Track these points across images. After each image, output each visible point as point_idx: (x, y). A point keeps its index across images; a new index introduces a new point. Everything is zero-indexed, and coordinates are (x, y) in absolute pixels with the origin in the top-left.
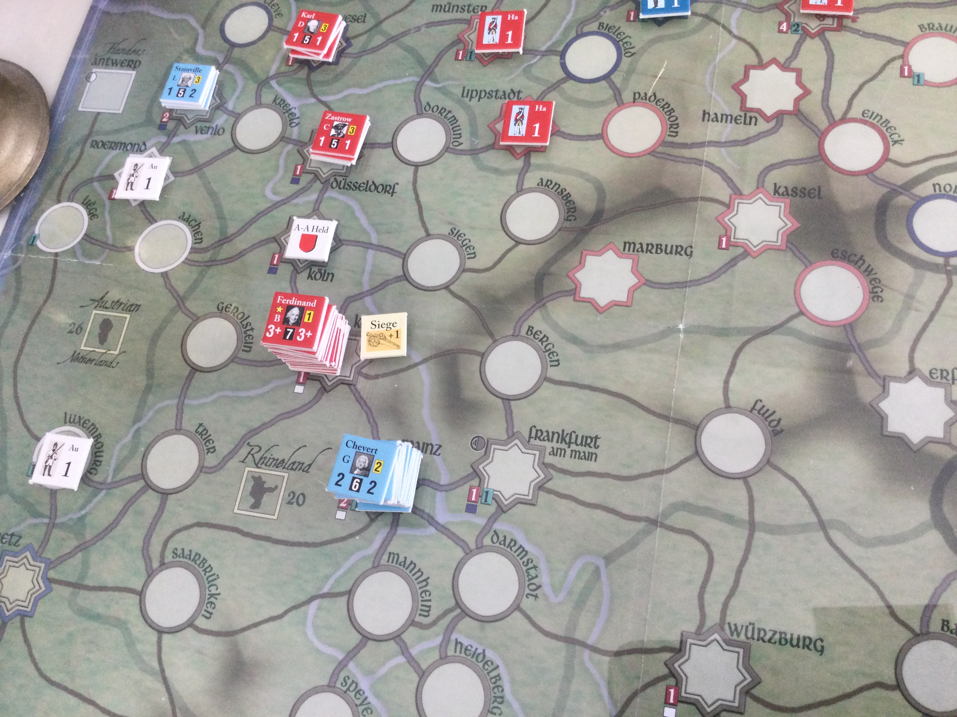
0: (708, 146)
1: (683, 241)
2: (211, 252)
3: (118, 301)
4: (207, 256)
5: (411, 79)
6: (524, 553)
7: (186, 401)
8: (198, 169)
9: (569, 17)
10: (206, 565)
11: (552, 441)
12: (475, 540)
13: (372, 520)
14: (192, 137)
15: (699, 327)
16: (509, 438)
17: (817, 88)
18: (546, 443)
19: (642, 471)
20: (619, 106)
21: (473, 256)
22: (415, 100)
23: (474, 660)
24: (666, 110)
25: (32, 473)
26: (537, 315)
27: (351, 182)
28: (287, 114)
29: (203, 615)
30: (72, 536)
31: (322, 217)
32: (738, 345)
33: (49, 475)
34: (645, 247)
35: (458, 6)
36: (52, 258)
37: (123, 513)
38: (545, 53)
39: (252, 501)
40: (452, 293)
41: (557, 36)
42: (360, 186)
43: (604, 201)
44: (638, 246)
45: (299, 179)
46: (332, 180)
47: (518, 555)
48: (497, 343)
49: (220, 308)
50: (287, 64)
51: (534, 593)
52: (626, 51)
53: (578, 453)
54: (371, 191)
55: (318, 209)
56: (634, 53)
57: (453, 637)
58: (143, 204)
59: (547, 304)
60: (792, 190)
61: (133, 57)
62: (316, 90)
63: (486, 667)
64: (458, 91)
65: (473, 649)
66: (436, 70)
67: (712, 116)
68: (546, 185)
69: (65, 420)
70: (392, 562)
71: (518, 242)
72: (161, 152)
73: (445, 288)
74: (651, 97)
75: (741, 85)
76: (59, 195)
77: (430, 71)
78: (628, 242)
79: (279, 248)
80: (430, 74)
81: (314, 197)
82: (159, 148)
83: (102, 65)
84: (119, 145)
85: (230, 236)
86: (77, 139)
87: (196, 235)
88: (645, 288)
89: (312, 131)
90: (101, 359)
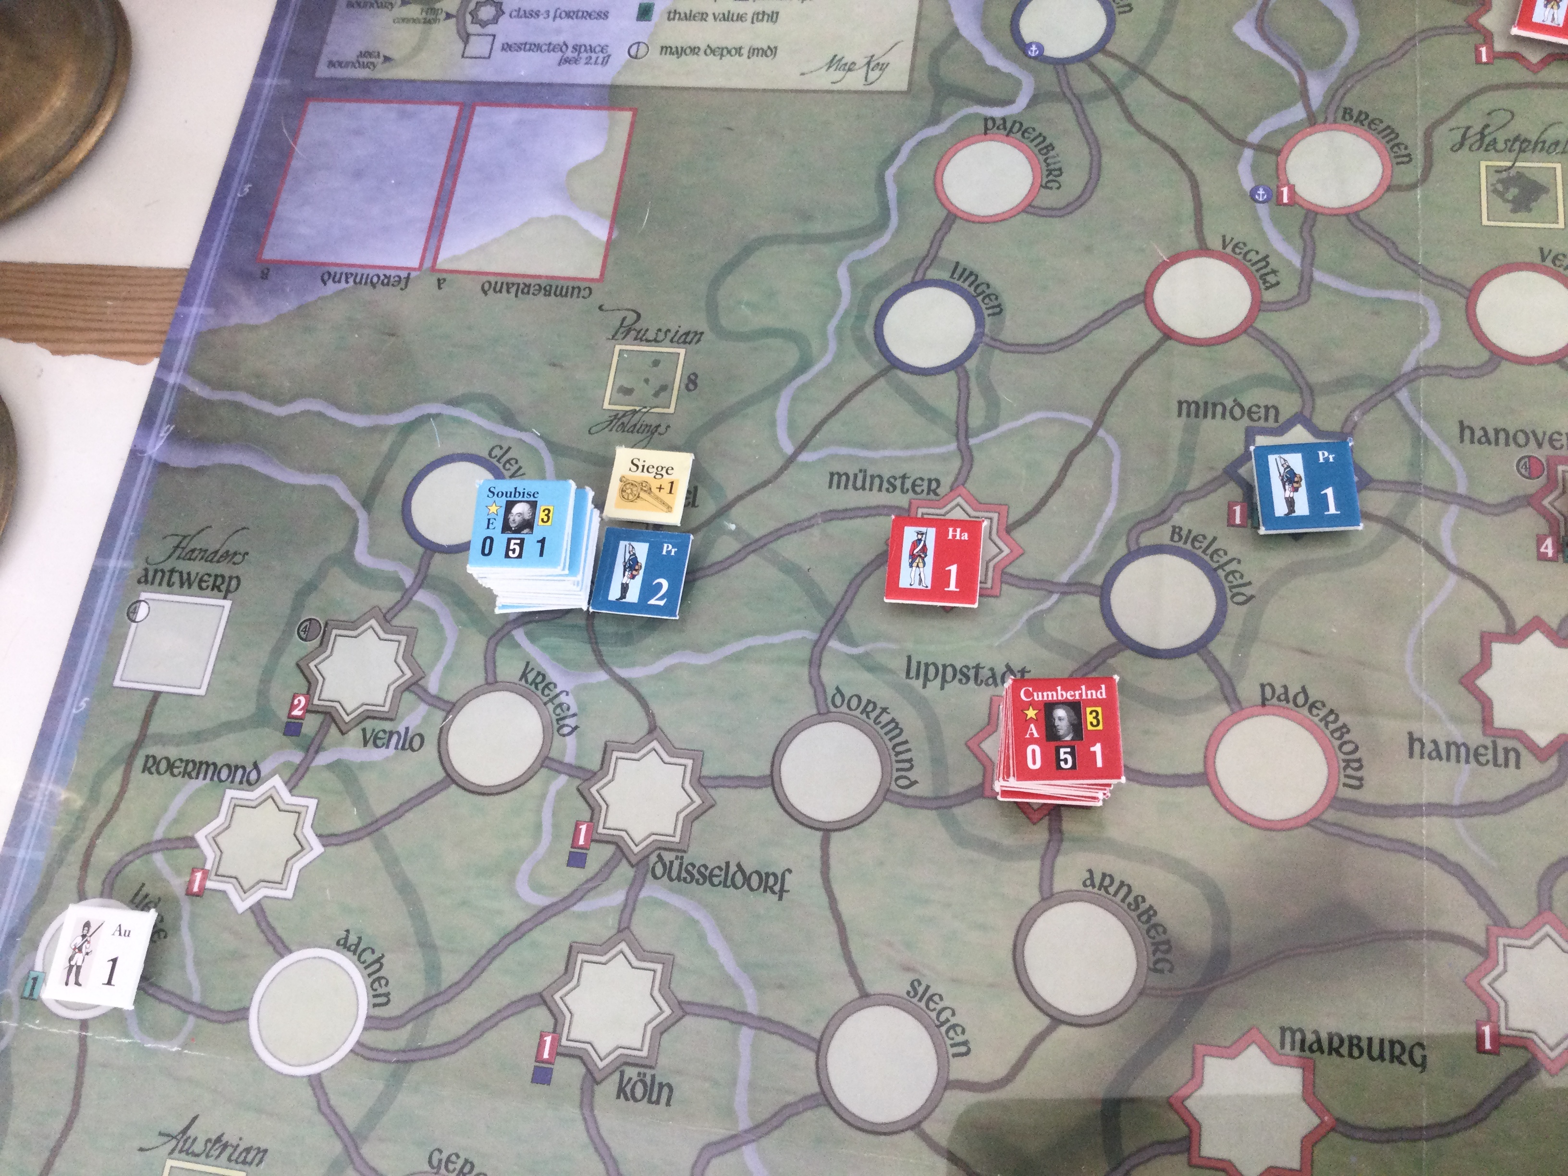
0: (1429, 815)
2: (409, 1027)
3: (219, 1140)
4: (400, 1038)
5: (799, 634)
8: (373, 827)
9: (1109, 510)
14: (354, 753)
20: (1233, 712)
21: (963, 1049)
22: (811, 682)
24: (1332, 727)
27: (694, 866)
28: (551, 706)
34: (1325, 1040)
35: (880, 477)
36: (76, 1032)
38: (1066, 589)
40: (925, 1138)
41: (1088, 553)
42: (712, 875)
43: (1227, 929)
44: (1310, 1039)
45: (585, 856)
46: (653, 858)
49: (435, 1162)
52: (1235, 590)
54: (736, 888)
55: (628, 928)
56: (1252, 597)
58: (261, 908)
59: (1133, 1172)
61: (222, 568)
62: (605, 654)
64: (899, 666)
66: (850, 617)
67: (1429, 746)
68: (1101, 885)
71: (1056, 1018)
72: (292, 786)
73: (912, 1128)
74: (1295, 697)
75: (1477, 678)
76: (82, 880)
77: (837, 617)
78: (1290, 1029)
79: (552, 1021)
80: (838, 624)
81: (618, 897)
82: (287, 777)
83: (160, 584)
84: (204, 767)
85: (445, 991)
86: (111, 751)
87: (376, 985)
88: (1335, 1138)
89: (606, 746)
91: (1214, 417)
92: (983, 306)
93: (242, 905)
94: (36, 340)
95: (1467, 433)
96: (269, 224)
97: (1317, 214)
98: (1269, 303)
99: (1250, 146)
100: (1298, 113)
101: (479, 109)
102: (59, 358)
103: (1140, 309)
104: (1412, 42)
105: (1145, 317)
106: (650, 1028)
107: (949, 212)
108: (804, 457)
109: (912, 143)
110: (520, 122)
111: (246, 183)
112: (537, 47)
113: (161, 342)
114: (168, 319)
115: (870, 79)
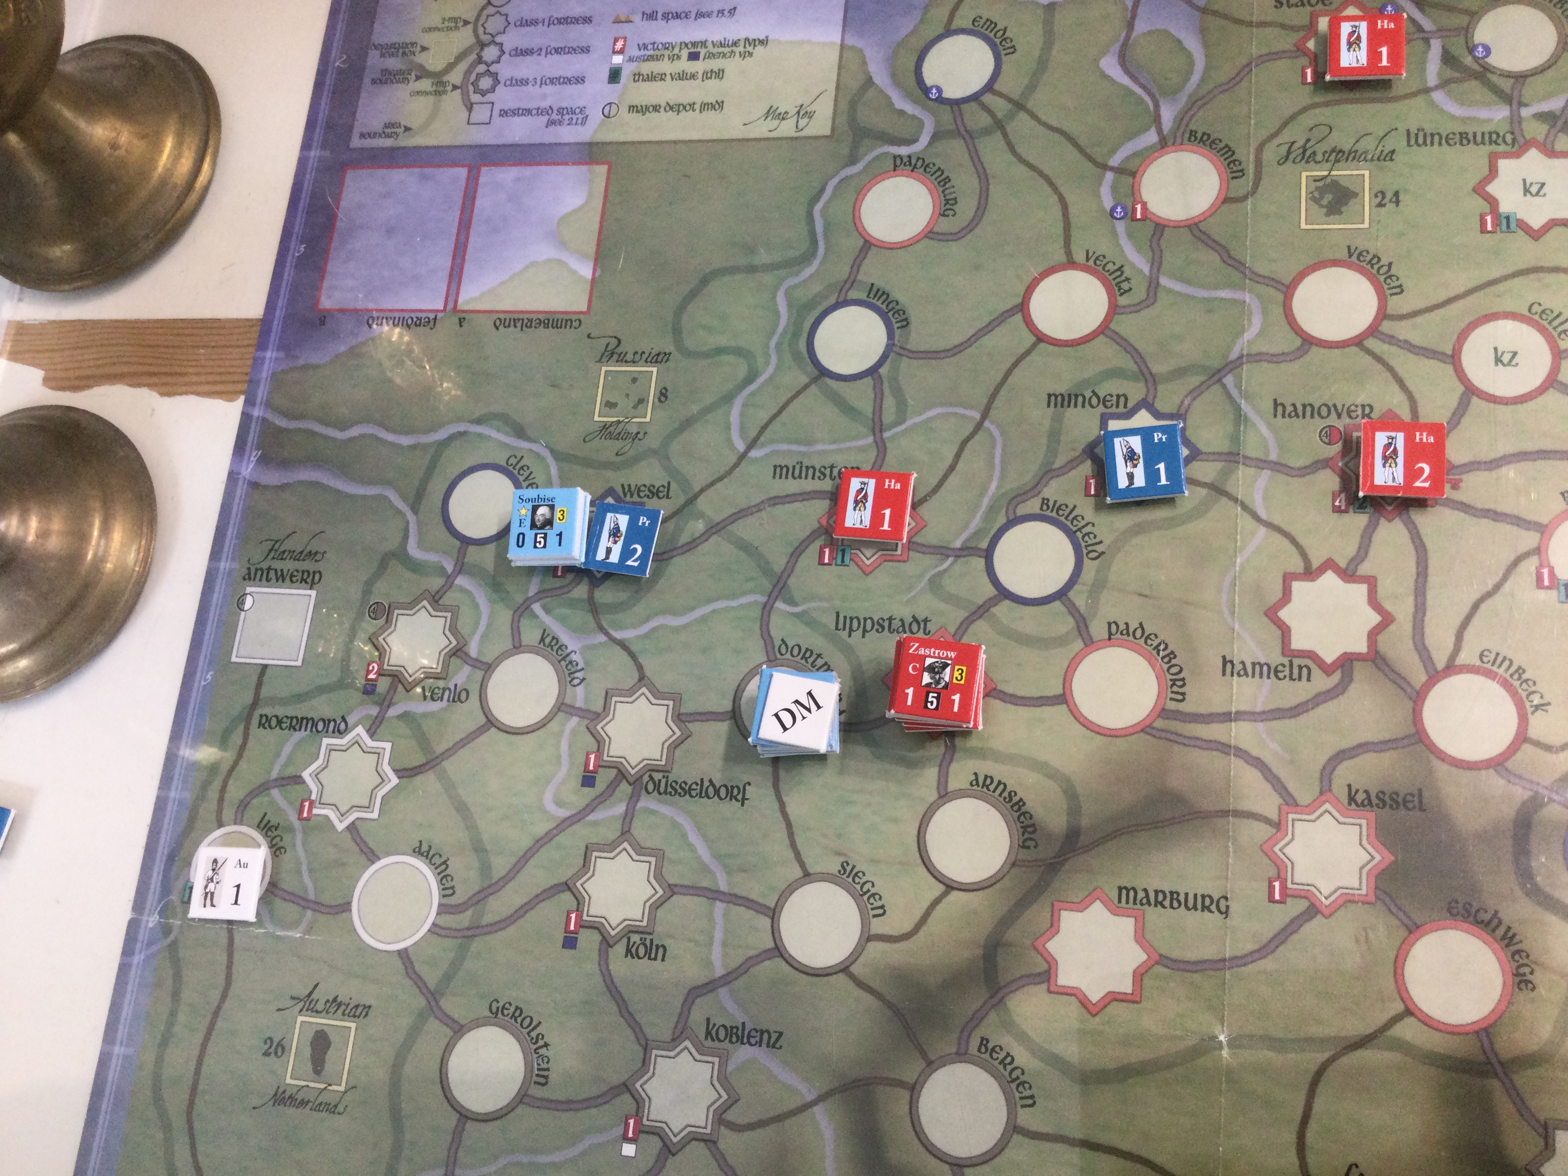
0: (1235, 720)
1: (1210, 888)
2: (471, 910)
3: (335, 1000)
4: (464, 919)
5: (752, 598)
7: (458, 1172)
8: (434, 763)
9: (994, 486)
14: (417, 706)
15: (1250, 1036)
17: (1403, 611)
20: (1086, 645)
21: (881, 911)
22: (762, 636)
24: (1162, 654)
26: (993, 1016)
27: (676, 783)
28: (563, 663)
32: (1314, 1067)
34: (1152, 895)
35: (813, 467)
36: (224, 927)
38: (959, 553)
40: (854, 979)
41: (976, 522)
42: (690, 789)
43: (1079, 814)
44: (1141, 895)
45: (594, 778)
46: (646, 778)
48: (934, 1066)
49: (494, 1010)
50: (554, 576)
52: (1090, 548)
54: (709, 798)
55: (629, 831)
56: (1103, 553)
58: (355, 827)
59: (1007, 999)
60: (1377, 797)
61: (308, 565)
62: (605, 619)
64: (830, 620)
66: (792, 582)
67: (1238, 666)
68: (984, 784)
71: (950, 886)
72: (372, 733)
73: (842, 971)
74: (1135, 630)
75: (1279, 610)
76: (220, 811)
77: (780, 585)
78: (1125, 888)
79: (575, 903)
80: (783, 587)
81: (621, 809)
82: (367, 726)
83: (260, 580)
84: (305, 722)
85: (495, 883)
86: (235, 713)
87: (444, 881)
88: (1159, 969)
89: (607, 693)
90: (320, 1099)
91: (1076, 406)
92: (894, 321)
93: (340, 826)
94: (148, 385)
95: (1280, 409)
96: (322, 278)
97: (1165, 226)
98: (1124, 307)
99: (1112, 169)
100: (1151, 137)
101: (484, 170)
102: (167, 400)
103: (1018, 318)
104: (1247, 69)
105: (1023, 326)
106: (648, 904)
107: (866, 241)
108: (753, 454)
109: (836, 180)
110: (518, 180)
111: (302, 243)
112: (528, 112)
113: (246, 382)
114: (249, 362)
115: (800, 127)
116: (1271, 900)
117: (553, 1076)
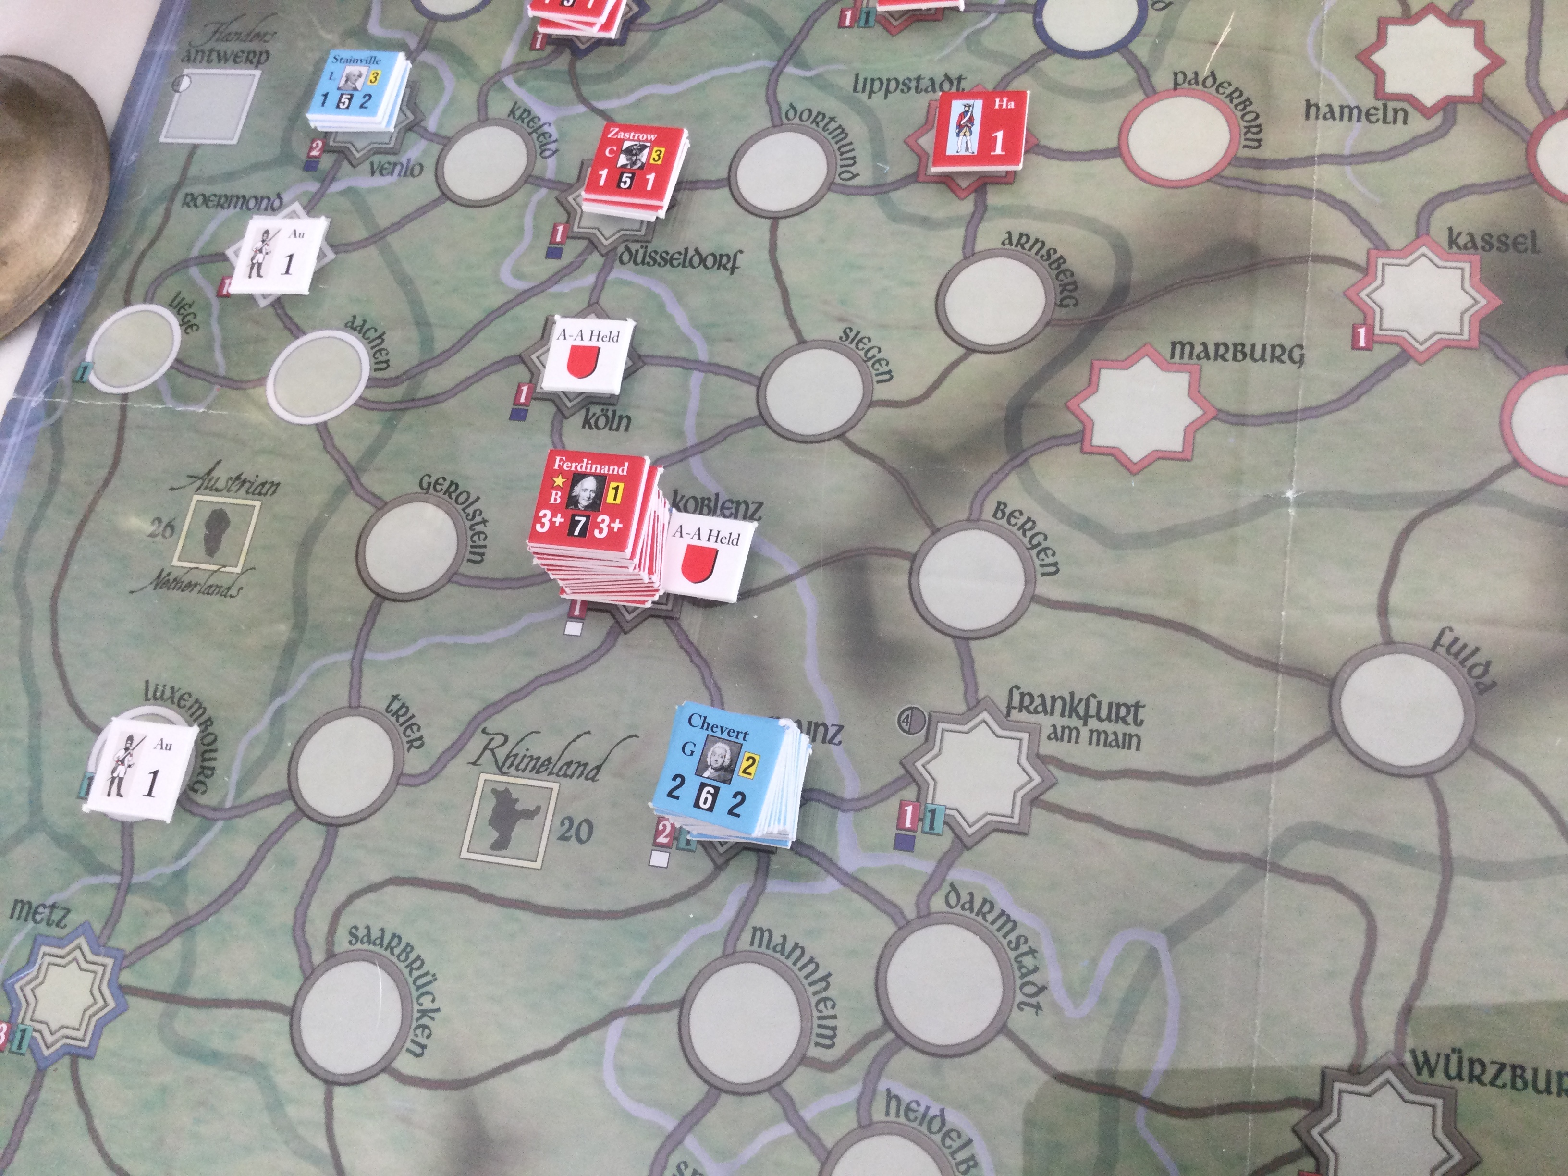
0: (1319, 164)
1: (1282, 336)
2: (405, 385)
3: (238, 478)
4: (398, 392)
5: (758, 64)
6: (1009, 926)
7: (368, 655)
8: (378, 237)
10: (413, 956)
11: (1052, 713)
12: (912, 899)
13: (719, 868)
14: (363, 181)
15: (1325, 494)
16: (970, 709)
17: (1514, 54)
18: (1041, 718)
19: (1231, 767)
20: (1147, 96)
22: (768, 102)
23: (924, 1128)
24: (1236, 101)
25: (87, 793)
26: (1013, 480)
27: (656, 252)
28: (535, 135)
29: (408, 1050)
30: (165, 908)
31: (603, 314)
32: (1401, 525)
33: (119, 794)
34: (1212, 350)
36: (118, 403)
37: (254, 863)
38: (1004, 9)
39: (495, 835)
40: (850, 445)
42: (672, 258)
43: (1130, 270)
44: (1198, 349)
45: (561, 250)
46: (621, 249)
47: (999, 930)
48: (939, 535)
49: (425, 485)
50: (532, 48)
51: (1033, 1001)
53: (1103, 736)
54: (693, 267)
55: (598, 301)
57: (882, 1086)
58: (280, 303)
59: (1031, 461)
60: (1483, 239)
61: (254, 46)
62: (586, 90)
63: (948, 1142)
64: (847, 83)
65: (922, 1109)
66: (805, 46)
67: (1324, 110)
68: (1018, 243)
69: (146, 694)
70: (760, 946)
71: (970, 349)
72: (309, 209)
73: (838, 437)
74: (1206, 79)
75: (1372, 53)
76: (127, 290)
77: (793, 49)
78: (1180, 342)
79: (529, 375)
80: (795, 52)
81: (590, 279)
82: (305, 203)
83: (201, 62)
84: (234, 200)
85: (438, 356)
86: (156, 192)
87: (378, 355)
88: (1217, 425)
89: (582, 164)
90: (210, 583)
116: (1355, 346)
117: (489, 554)
